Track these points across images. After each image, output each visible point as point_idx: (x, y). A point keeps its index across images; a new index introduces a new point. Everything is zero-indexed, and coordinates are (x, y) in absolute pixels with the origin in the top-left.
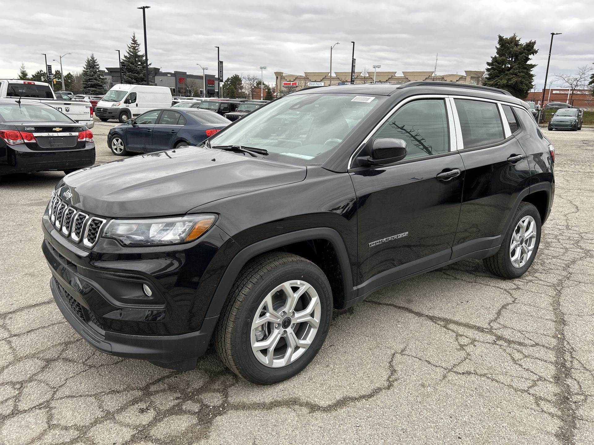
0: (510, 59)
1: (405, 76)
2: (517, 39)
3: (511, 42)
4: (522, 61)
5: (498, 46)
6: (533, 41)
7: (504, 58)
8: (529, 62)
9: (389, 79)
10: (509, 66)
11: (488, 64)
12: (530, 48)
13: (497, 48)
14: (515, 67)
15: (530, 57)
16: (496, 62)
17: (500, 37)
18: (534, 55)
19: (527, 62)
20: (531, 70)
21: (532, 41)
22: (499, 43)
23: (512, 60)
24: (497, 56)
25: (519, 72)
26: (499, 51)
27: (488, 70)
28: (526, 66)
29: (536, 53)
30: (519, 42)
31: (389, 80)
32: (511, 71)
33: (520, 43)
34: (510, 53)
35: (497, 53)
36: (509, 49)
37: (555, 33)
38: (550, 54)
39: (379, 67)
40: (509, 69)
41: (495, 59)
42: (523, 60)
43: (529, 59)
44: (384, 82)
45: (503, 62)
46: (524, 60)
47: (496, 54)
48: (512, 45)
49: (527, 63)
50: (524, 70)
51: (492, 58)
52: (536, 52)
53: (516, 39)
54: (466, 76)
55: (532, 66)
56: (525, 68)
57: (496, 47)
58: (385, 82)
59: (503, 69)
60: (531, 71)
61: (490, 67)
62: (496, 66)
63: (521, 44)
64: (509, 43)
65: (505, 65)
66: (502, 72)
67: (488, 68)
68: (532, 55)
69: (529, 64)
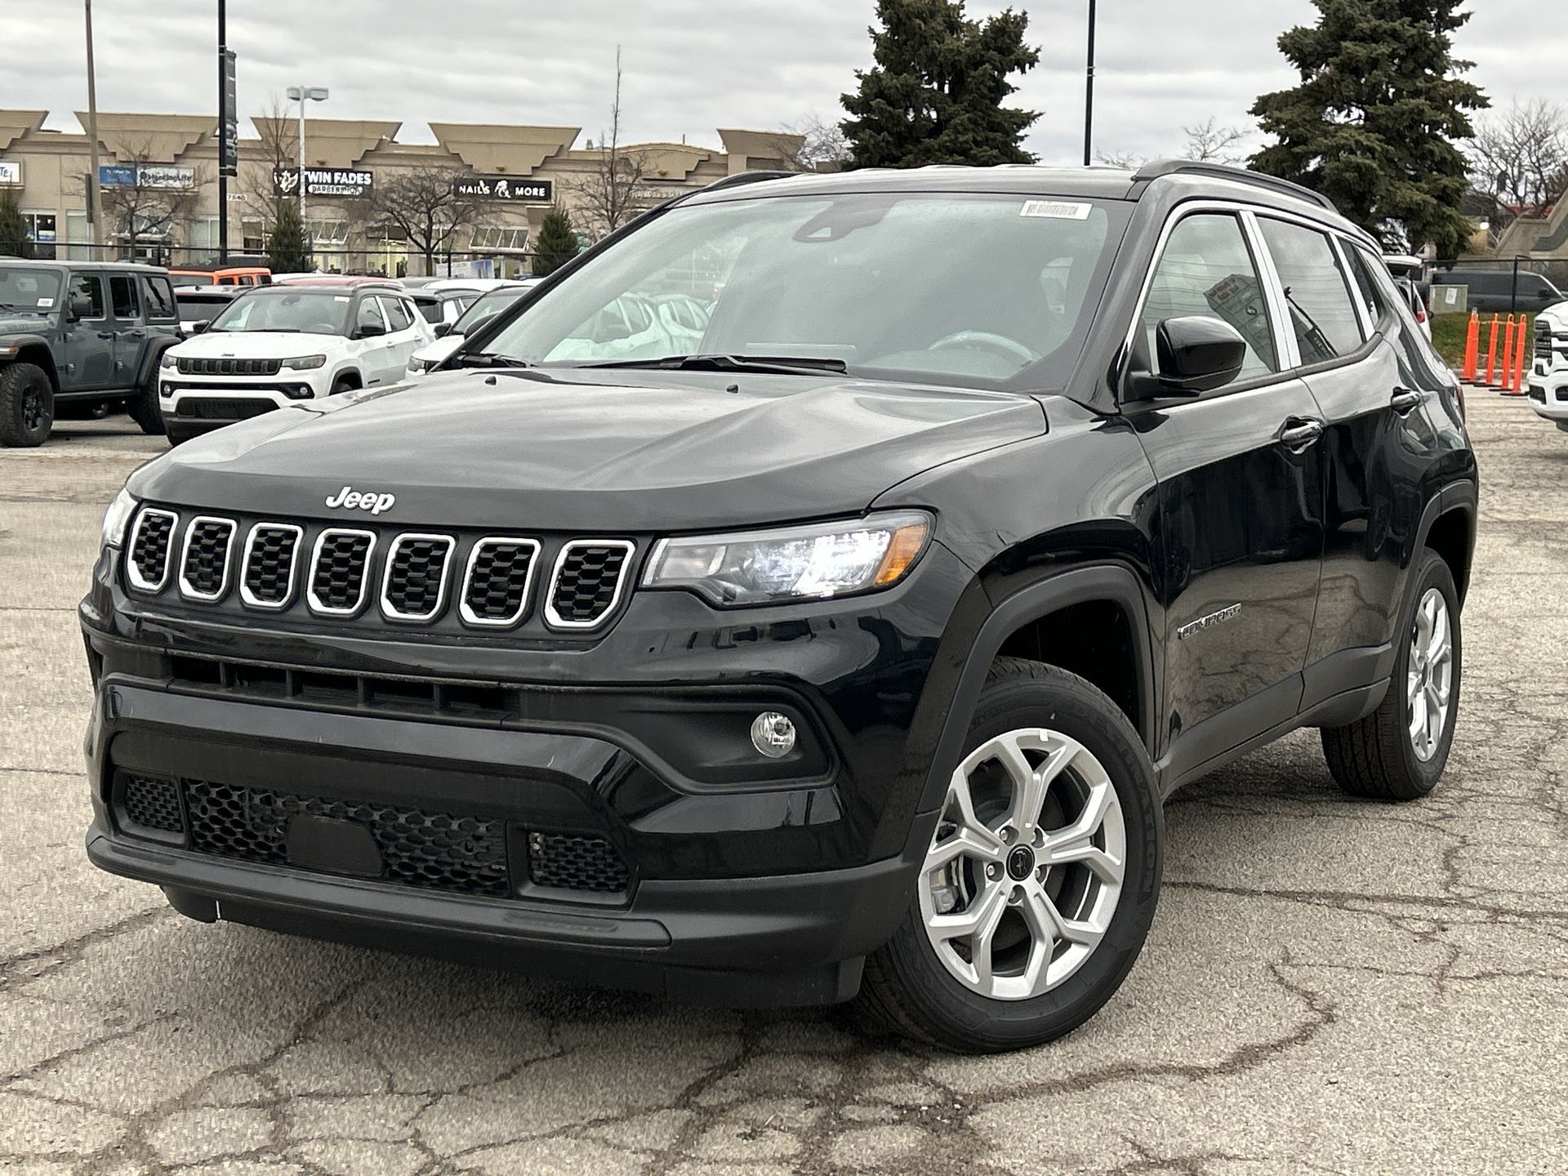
0: (935, 85)
1: (444, 145)
3: (933, 14)
4: (983, 96)
5: (881, 29)
6: (1016, 12)
7: (912, 80)
8: (1007, 103)
9: (364, 157)
10: (934, 115)
11: (849, 103)
12: (1007, 44)
13: (877, 38)
14: (957, 121)
15: (1012, 78)
16: (881, 94)
18: (1023, 71)
19: (997, 101)
20: (1021, 133)
21: (1012, 14)
22: (880, 14)
23: (941, 88)
24: (881, 69)
25: (975, 141)
26: (886, 50)
27: (849, 130)
28: (999, 119)
29: (1032, 65)
30: (962, 12)
31: (368, 161)
32: (944, 138)
33: (965, 20)
34: (932, 57)
35: (876, 55)
36: (924, 41)
38: (1090, 71)
39: (319, 95)
40: (937, 128)
41: (870, 82)
42: (985, 91)
43: (1006, 89)
44: (342, 171)
45: (910, 97)
46: (990, 89)
47: (875, 63)
48: (938, 23)
49: (1001, 106)
50: (991, 135)
51: (859, 77)
52: (1032, 60)
54: (724, 152)
55: (1025, 119)
56: (994, 127)
57: (871, 31)
58: (348, 171)
59: (910, 127)
60: (1022, 139)
61: (855, 119)
62: (881, 111)
63: (969, 23)
64: (919, 16)
65: (918, 112)
66: (906, 138)
67: (850, 123)
68: (1017, 71)
69: (1010, 107)
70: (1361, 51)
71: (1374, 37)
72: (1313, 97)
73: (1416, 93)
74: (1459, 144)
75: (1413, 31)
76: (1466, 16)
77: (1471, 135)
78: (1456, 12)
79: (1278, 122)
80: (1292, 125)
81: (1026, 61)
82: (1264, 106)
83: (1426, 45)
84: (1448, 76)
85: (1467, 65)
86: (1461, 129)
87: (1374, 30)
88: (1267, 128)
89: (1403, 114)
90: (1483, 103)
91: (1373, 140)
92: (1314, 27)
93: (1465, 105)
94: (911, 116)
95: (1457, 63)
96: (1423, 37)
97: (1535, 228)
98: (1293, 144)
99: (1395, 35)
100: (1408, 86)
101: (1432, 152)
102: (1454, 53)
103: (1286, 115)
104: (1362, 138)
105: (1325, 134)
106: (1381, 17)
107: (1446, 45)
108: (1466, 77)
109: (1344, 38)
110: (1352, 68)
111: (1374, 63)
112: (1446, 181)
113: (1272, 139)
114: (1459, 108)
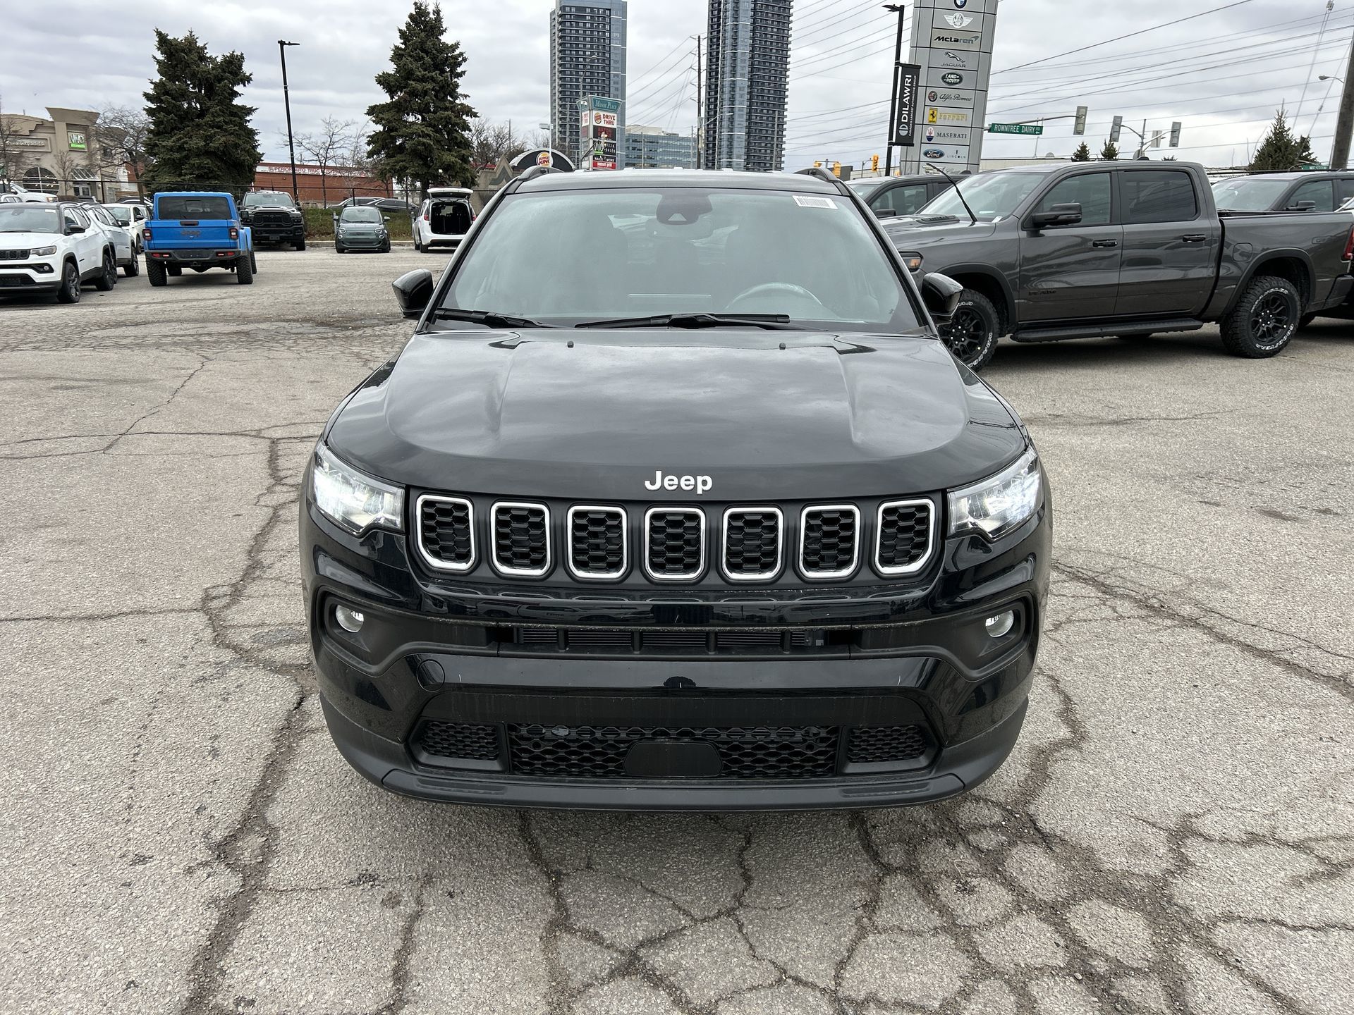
0: (197, 90)
2: (200, 44)
3: (190, 51)
4: (225, 97)
5: (161, 57)
6: (238, 53)
7: (184, 87)
8: (237, 101)
10: (198, 106)
11: (148, 97)
12: (233, 69)
13: (158, 62)
14: (211, 110)
15: (239, 88)
16: (167, 93)
17: (159, 34)
18: (245, 85)
19: (233, 100)
20: (248, 118)
21: (235, 54)
22: (159, 49)
23: (200, 91)
24: (164, 79)
25: (224, 121)
26: (163, 68)
27: (150, 112)
28: (234, 110)
29: (249, 82)
30: (206, 51)
32: (205, 119)
33: (208, 55)
34: (193, 75)
35: (160, 71)
36: (188, 65)
37: (287, 42)
38: (286, 88)
40: (202, 114)
41: (159, 86)
42: (226, 95)
43: (236, 94)
45: (184, 95)
46: (228, 94)
47: (159, 76)
49: (235, 102)
50: (233, 119)
51: (152, 83)
52: (249, 79)
53: (198, 45)
54: (51, 120)
55: (249, 111)
56: (233, 114)
57: (155, 58)
59: (186, 112)
60: (249, 121)
61: (153, 106)
62: (168, 102)
63: (210, 58)
64: (183, 51)
65: (189, 104)
66: (185, 118)
67: (150, 108)
68: (241, 85)
69: (240, 104)
70: (419, 86)
71: (423, 80)
72: (398, 108)
73: (446, 109)
74: (466, 134)
75: (442, 78)
76: (464, 72)
77: (470, 130)
78: (459, 70)
79: (382, 119)
80: (390, 122)
81: (246, 80)
82: (372, 111)
83: (448, 85)
84: (458, 101)
85: (466, 96)
86: (466, 127)
87: (423, 76)
88: (376, 122)
89: (442, 119)
90: (475, 115)
91: (429, 130)
92: (393, 73)
93: (467, 115)
94: (186, 106)
95: (461, 95)
96: (446, 81)
97: (489, 174)
98: (391, 130)
99: (433, 79)
100: (441, 105)
101: (456, 138)
102: (459, 90)
103: (385, 116)
104: (424, 130)
105: (405, 126)
106: (425, 70)
107: (457, 86)
108: (466, 102)
109: (409, 79)
110: (413, 94)
111: (425, 93)
112: (463, 152)
113: (380, 128)
114: (464, 117)
